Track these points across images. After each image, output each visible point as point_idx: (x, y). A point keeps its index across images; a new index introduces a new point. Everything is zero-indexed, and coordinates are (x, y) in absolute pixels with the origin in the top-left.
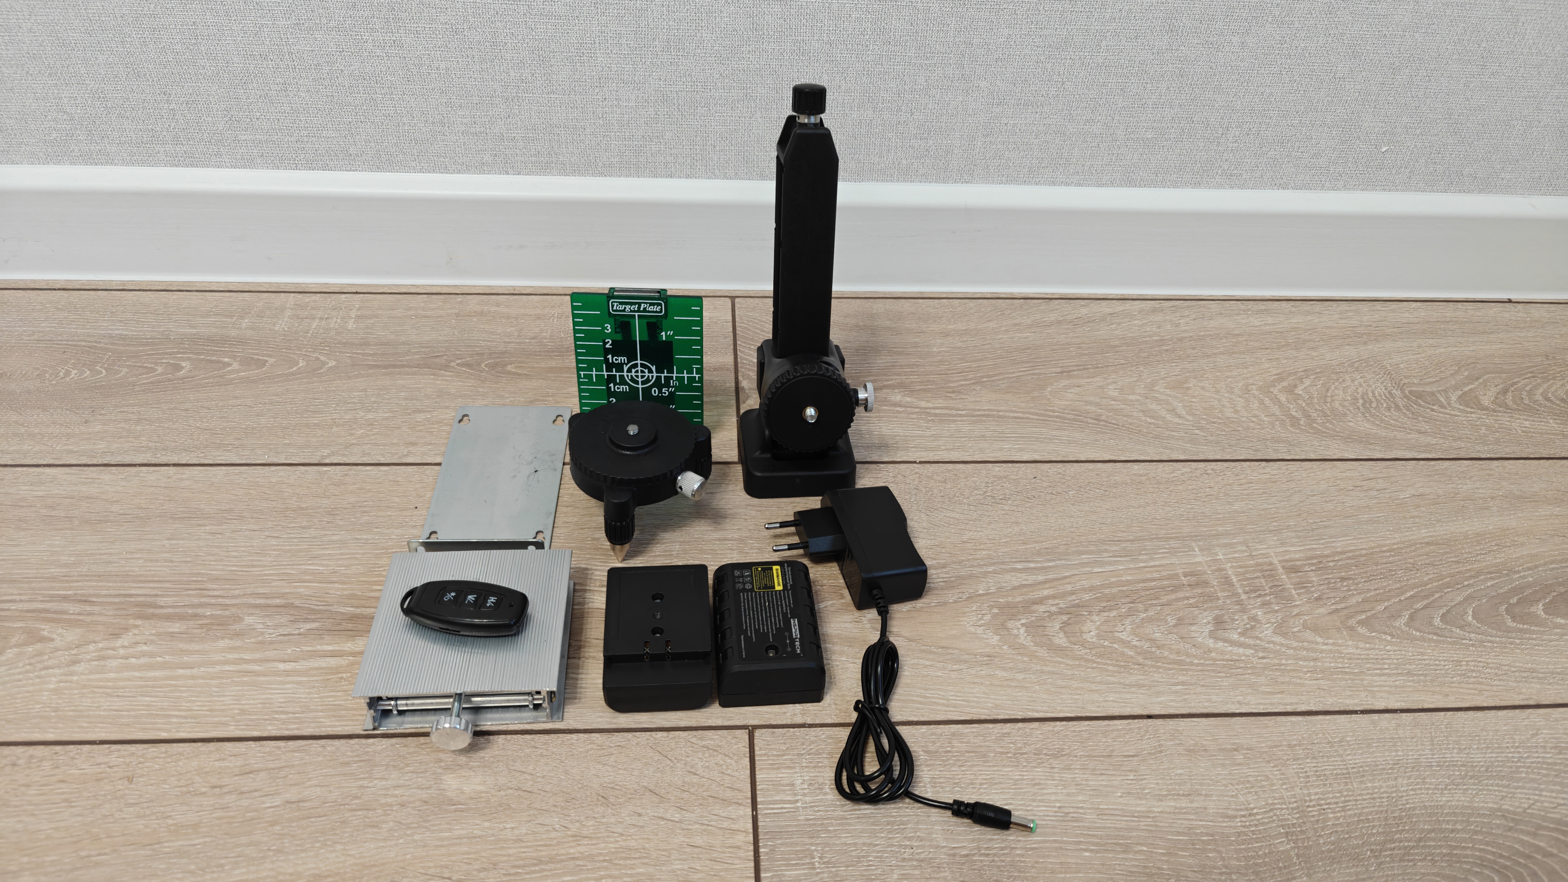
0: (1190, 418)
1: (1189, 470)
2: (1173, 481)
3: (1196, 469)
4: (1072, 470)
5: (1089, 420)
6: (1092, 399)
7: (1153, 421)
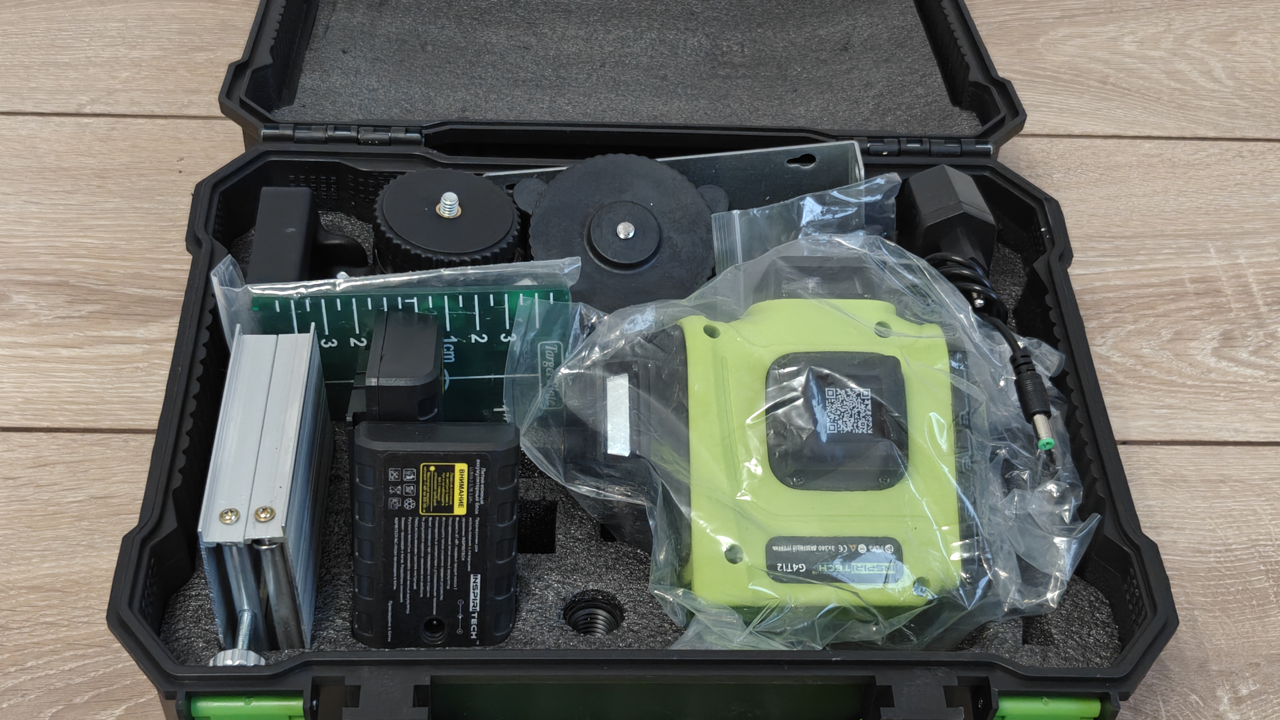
0: (1230, 83)
1: (1217, 151)
2: (1194, 165)
3: (1227, 150)
4: (1061, 146)
5: (1092, 83)
6: (1099, 54)
7: (1179, 86)
